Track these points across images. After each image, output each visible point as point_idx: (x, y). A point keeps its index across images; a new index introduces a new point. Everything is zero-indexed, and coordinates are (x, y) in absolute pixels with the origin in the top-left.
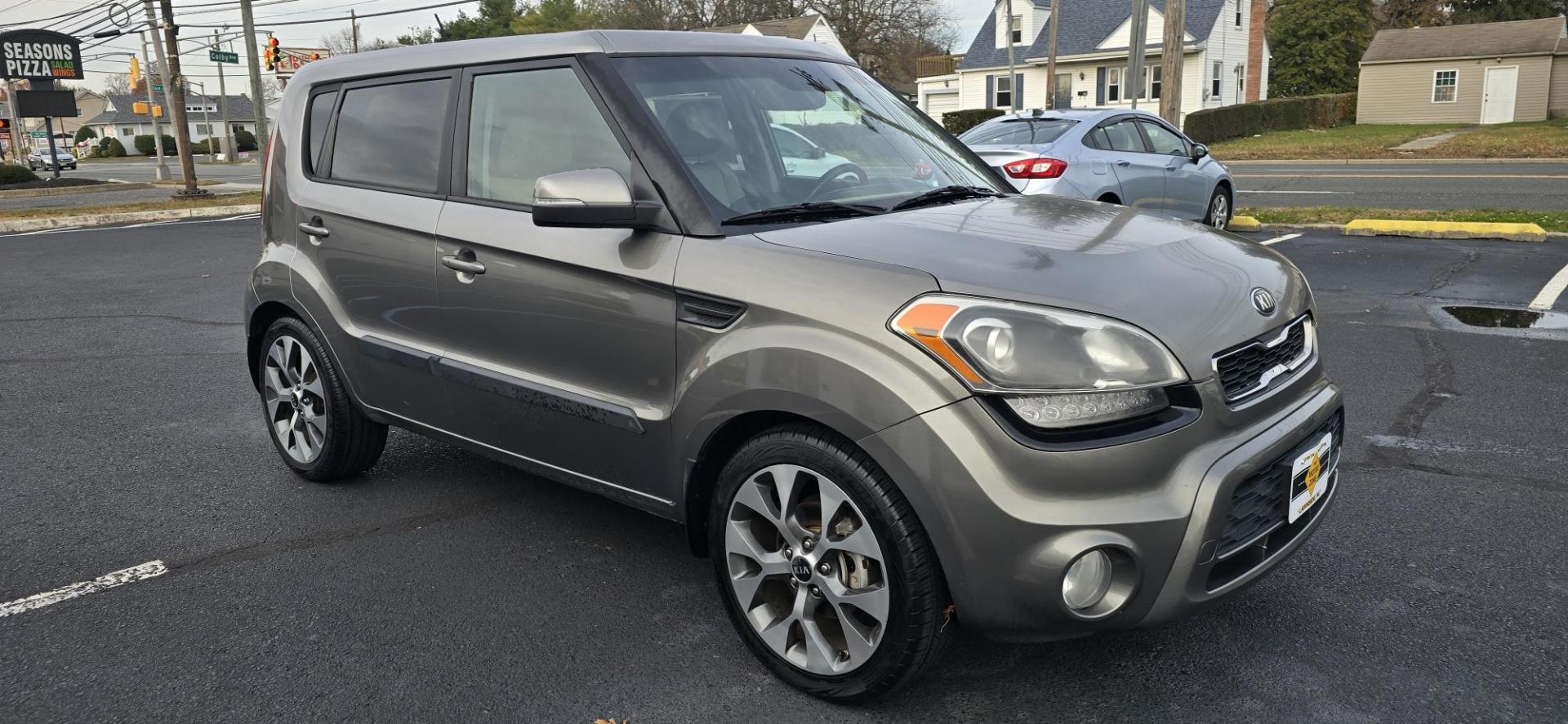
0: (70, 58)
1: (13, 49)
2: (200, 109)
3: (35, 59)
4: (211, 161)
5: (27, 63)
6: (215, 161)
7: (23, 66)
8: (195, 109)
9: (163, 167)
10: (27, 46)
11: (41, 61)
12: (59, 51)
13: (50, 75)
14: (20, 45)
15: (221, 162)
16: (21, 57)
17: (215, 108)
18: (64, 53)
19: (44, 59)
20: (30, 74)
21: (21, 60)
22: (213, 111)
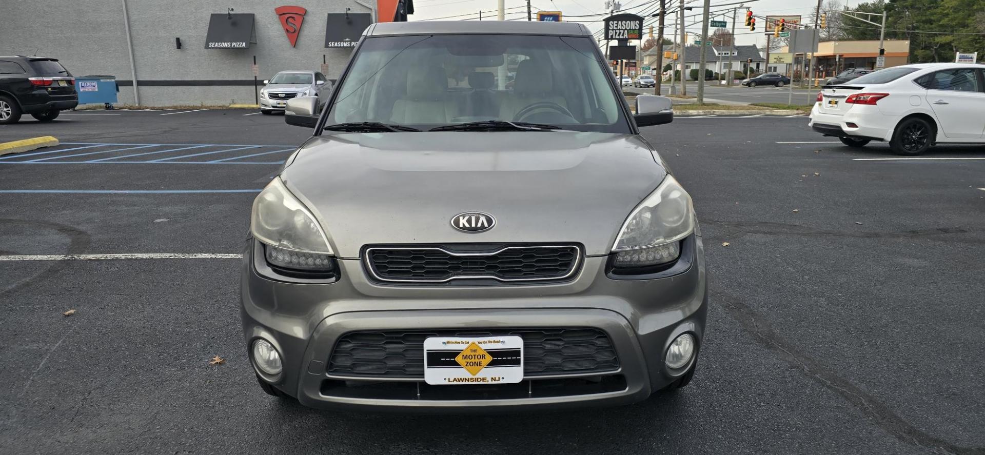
0: (637, 28)
1: (613, 25)
2: (728, 54)
3: (622, 29)
4: (718, 84)
5: (618, 31)
6: (721, 85)
7: (616, 33)
8: (725, 54)
9: (673, 87)
10: (620, 22)
11: (624, 30)
12: (633, 25)
13: (627, 37)
14: (616, 22)
15: (724, 85)
16: (616, 28)
17: (736, 53)
18: (635, 25)
19: (626, 29)
20: (618, 37)
21: (615, 30)
22: (734, 55)
